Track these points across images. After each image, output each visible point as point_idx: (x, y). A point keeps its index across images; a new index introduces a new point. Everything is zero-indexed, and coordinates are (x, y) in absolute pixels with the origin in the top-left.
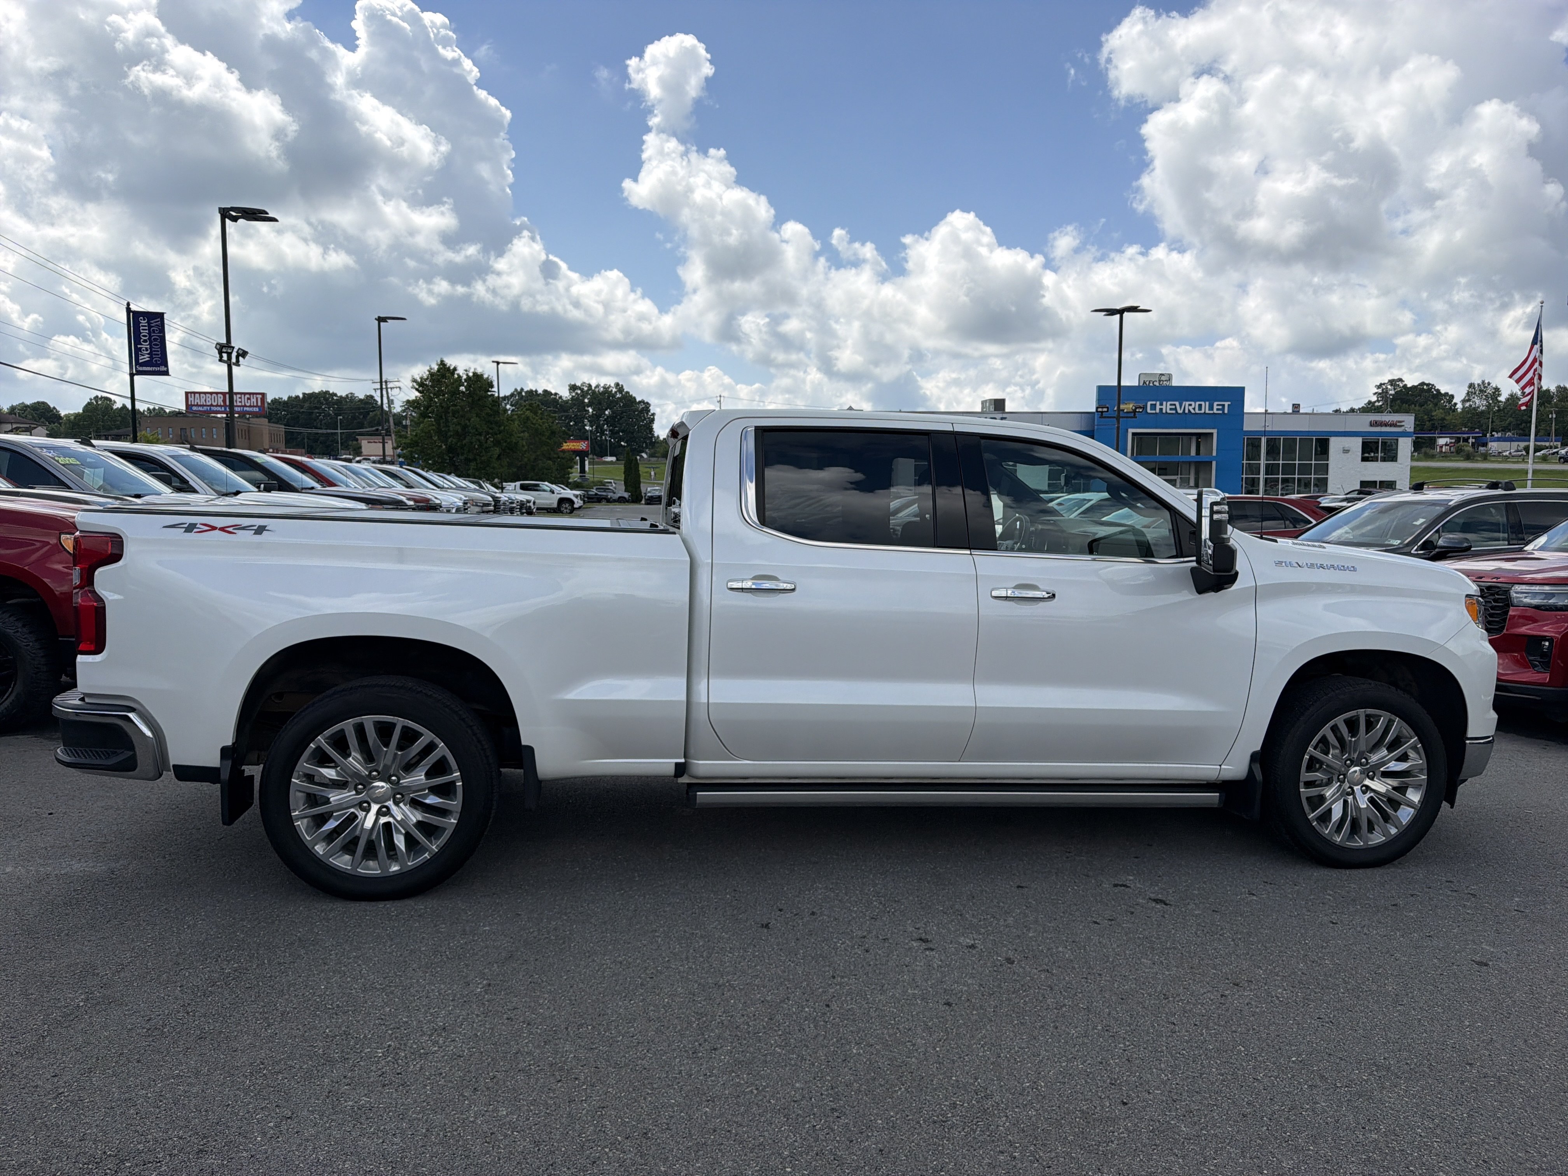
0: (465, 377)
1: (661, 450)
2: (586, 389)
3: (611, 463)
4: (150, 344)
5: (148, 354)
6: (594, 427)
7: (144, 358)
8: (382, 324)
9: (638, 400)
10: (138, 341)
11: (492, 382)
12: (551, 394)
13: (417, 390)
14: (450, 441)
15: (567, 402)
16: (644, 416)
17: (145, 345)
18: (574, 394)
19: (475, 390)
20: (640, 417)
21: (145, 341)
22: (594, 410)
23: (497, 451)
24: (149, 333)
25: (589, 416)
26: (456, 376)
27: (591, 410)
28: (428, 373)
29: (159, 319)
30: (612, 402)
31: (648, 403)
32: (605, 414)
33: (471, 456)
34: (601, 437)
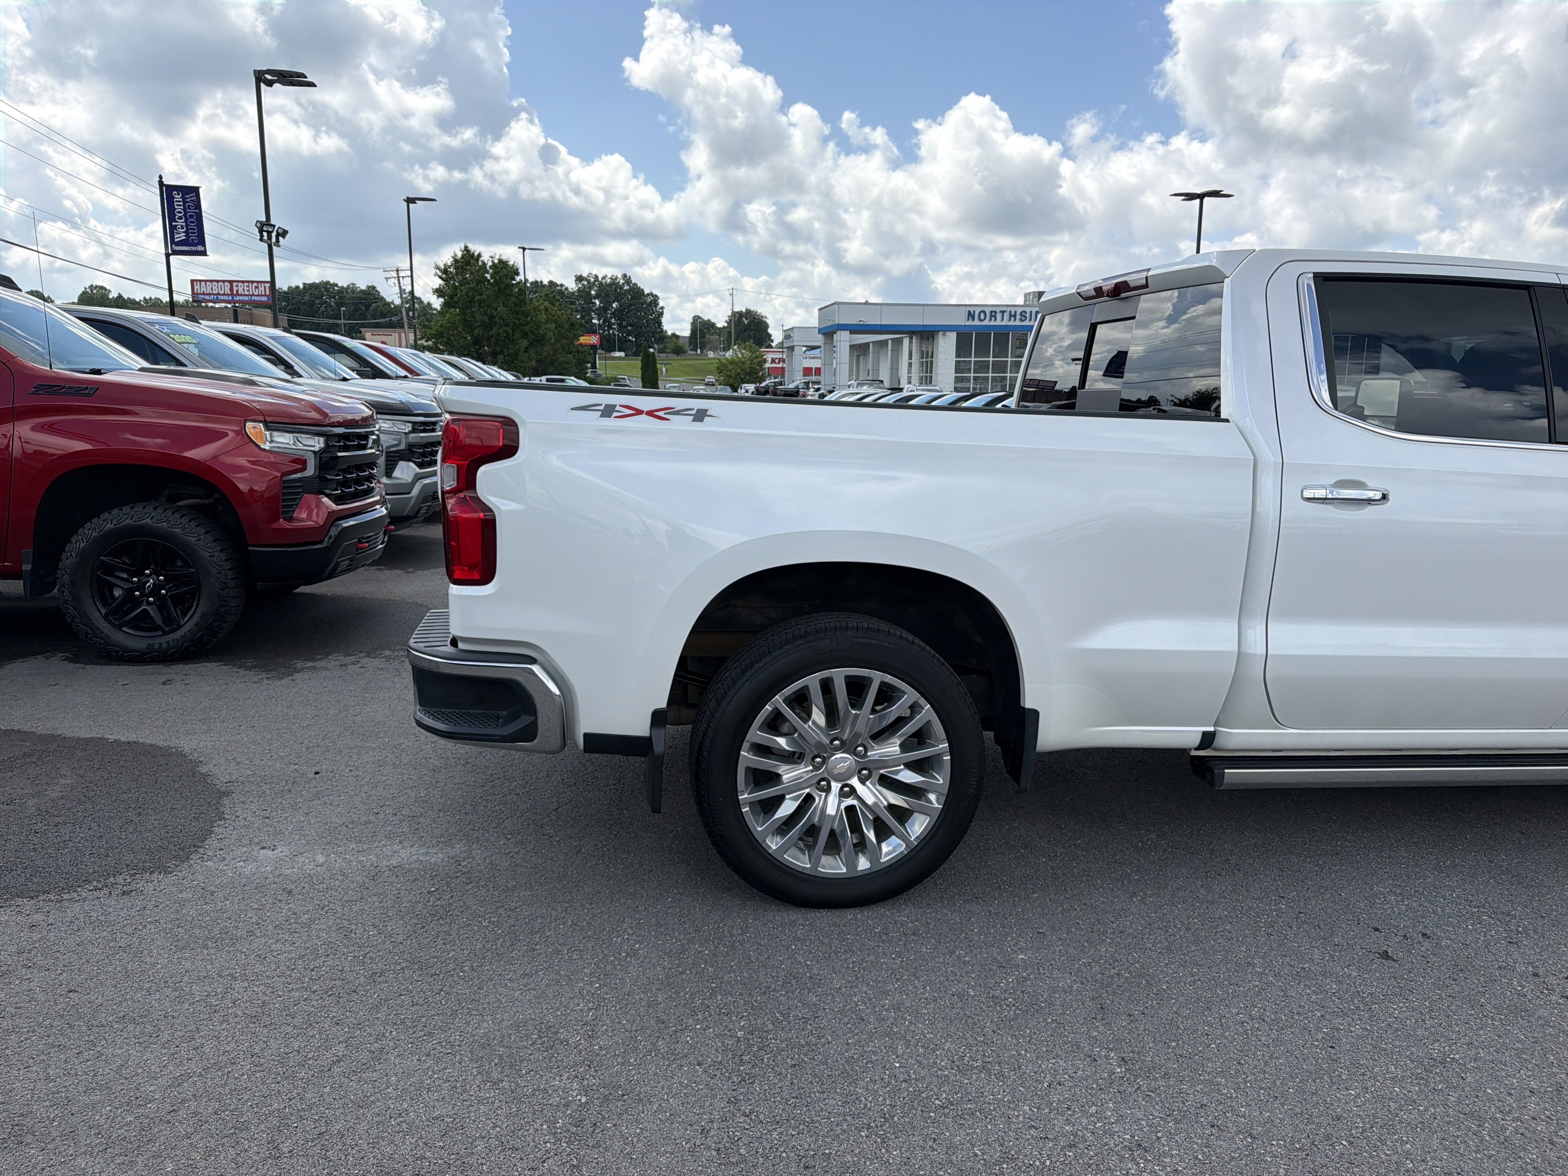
0: (490, 264)
1: (671, 345)
2: (592, 280)
3: (620, 358)
4: (185, 221)
5: (183, 232)
6: (601, 321)
7: (180, 236)
8: (411, 205)
9: (646, 293)
10: (172, 218)
11: (517, 269)
12: (557, 285)
13: (440, 277)
14: (476, 331)
15: (573, 293)
16: (652, 309)
17: (181, 223)
18: (580, 286)
19: (500, 279)
20: (649, 311)
21: (180, 218)
22: (601, 302)
23: (525, 343)
24: (184, 209)
25: (597, 309)
26: (480, 263)
27: (598, 303)
28: (452, 259)
29: (194, 194)
30: (620, 294)
31: (656, 296)
32: (612, 307)
33: (498, 348)
34: (609, 332)
